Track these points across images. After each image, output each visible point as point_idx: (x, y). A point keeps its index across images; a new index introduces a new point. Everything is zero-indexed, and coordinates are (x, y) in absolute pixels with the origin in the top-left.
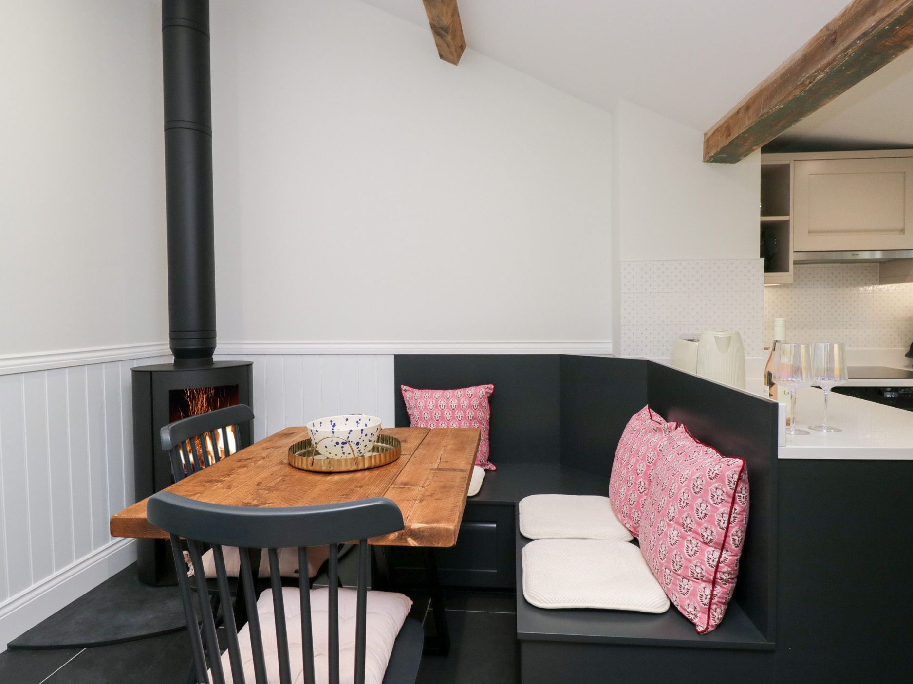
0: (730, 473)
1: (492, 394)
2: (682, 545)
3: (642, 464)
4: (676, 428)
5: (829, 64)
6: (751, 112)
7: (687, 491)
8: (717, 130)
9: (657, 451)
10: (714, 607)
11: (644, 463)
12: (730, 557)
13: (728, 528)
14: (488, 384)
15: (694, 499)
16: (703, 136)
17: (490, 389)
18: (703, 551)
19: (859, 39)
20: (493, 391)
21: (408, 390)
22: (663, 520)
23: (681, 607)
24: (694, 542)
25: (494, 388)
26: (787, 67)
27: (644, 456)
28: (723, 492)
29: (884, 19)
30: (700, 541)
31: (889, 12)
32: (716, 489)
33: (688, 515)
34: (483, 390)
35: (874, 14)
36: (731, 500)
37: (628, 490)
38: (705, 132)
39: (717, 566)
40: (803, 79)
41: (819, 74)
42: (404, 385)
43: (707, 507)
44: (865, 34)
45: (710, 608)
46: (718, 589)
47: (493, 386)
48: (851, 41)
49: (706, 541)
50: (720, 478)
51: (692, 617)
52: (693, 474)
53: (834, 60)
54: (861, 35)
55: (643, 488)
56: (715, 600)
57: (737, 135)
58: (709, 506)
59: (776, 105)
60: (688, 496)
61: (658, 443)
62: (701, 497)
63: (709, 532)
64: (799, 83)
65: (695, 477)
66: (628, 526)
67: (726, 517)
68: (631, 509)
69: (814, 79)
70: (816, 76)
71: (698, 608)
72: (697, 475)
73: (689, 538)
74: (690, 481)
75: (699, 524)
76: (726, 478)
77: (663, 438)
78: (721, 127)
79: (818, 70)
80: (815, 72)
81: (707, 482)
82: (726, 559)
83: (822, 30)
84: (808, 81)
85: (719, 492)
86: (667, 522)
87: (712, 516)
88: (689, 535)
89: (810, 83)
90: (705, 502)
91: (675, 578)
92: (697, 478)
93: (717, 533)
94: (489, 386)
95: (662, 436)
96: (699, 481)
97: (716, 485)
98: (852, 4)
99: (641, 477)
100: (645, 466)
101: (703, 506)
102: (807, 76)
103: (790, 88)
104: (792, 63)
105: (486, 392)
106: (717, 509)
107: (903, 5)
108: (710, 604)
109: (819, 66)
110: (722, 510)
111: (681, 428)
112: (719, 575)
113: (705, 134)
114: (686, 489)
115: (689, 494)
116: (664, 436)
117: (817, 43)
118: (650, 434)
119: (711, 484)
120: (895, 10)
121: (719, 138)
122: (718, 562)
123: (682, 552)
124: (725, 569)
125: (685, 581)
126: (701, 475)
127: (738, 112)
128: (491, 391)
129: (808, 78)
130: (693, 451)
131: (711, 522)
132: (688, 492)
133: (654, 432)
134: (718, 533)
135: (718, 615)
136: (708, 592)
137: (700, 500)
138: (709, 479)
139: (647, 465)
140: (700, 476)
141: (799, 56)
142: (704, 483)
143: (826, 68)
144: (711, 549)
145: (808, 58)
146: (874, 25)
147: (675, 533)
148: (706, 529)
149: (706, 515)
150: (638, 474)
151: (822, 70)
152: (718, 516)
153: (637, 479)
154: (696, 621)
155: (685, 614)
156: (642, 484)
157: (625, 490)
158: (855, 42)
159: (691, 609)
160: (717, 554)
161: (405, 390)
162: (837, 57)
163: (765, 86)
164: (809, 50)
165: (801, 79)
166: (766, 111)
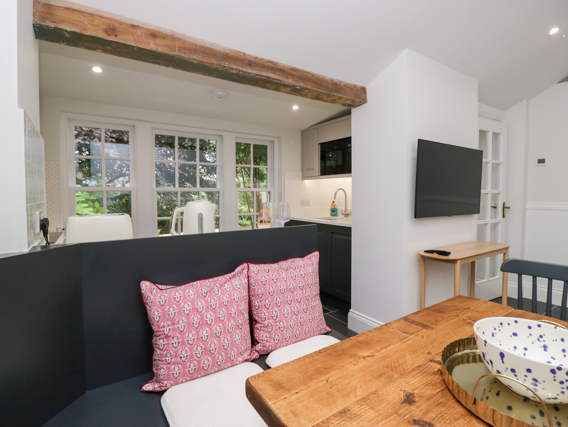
5: (246, 72)
8: (79, 12)
19: (266, 77)
26: (208, 46)
35: (275, 74)
40: (226, 65)
41: (236, 71)
44: (269, 78)
48: (261, 74)
53: (249, 73)
57: (134, 45)
64: (222, 65)
69: (231, 70)
70: (234, 70)
79: (238, 69)
80: (236, 69)
83: (240, 51)
84: (227, 68)
103: (214, 61)
104: (212, 47)
107: (287, 82)
109: (240, 69)
120: (284, 81)
127: (134, 27)
129: (229, 67)
143: (242, 72)
145: (227, 56)
146: (274, 79)
151: (240, 71)
158: (263, 76)
162: (252, 73)
163: (179, 37)
164: (230, 53)
165: (224, 64)
166: (183, 55)
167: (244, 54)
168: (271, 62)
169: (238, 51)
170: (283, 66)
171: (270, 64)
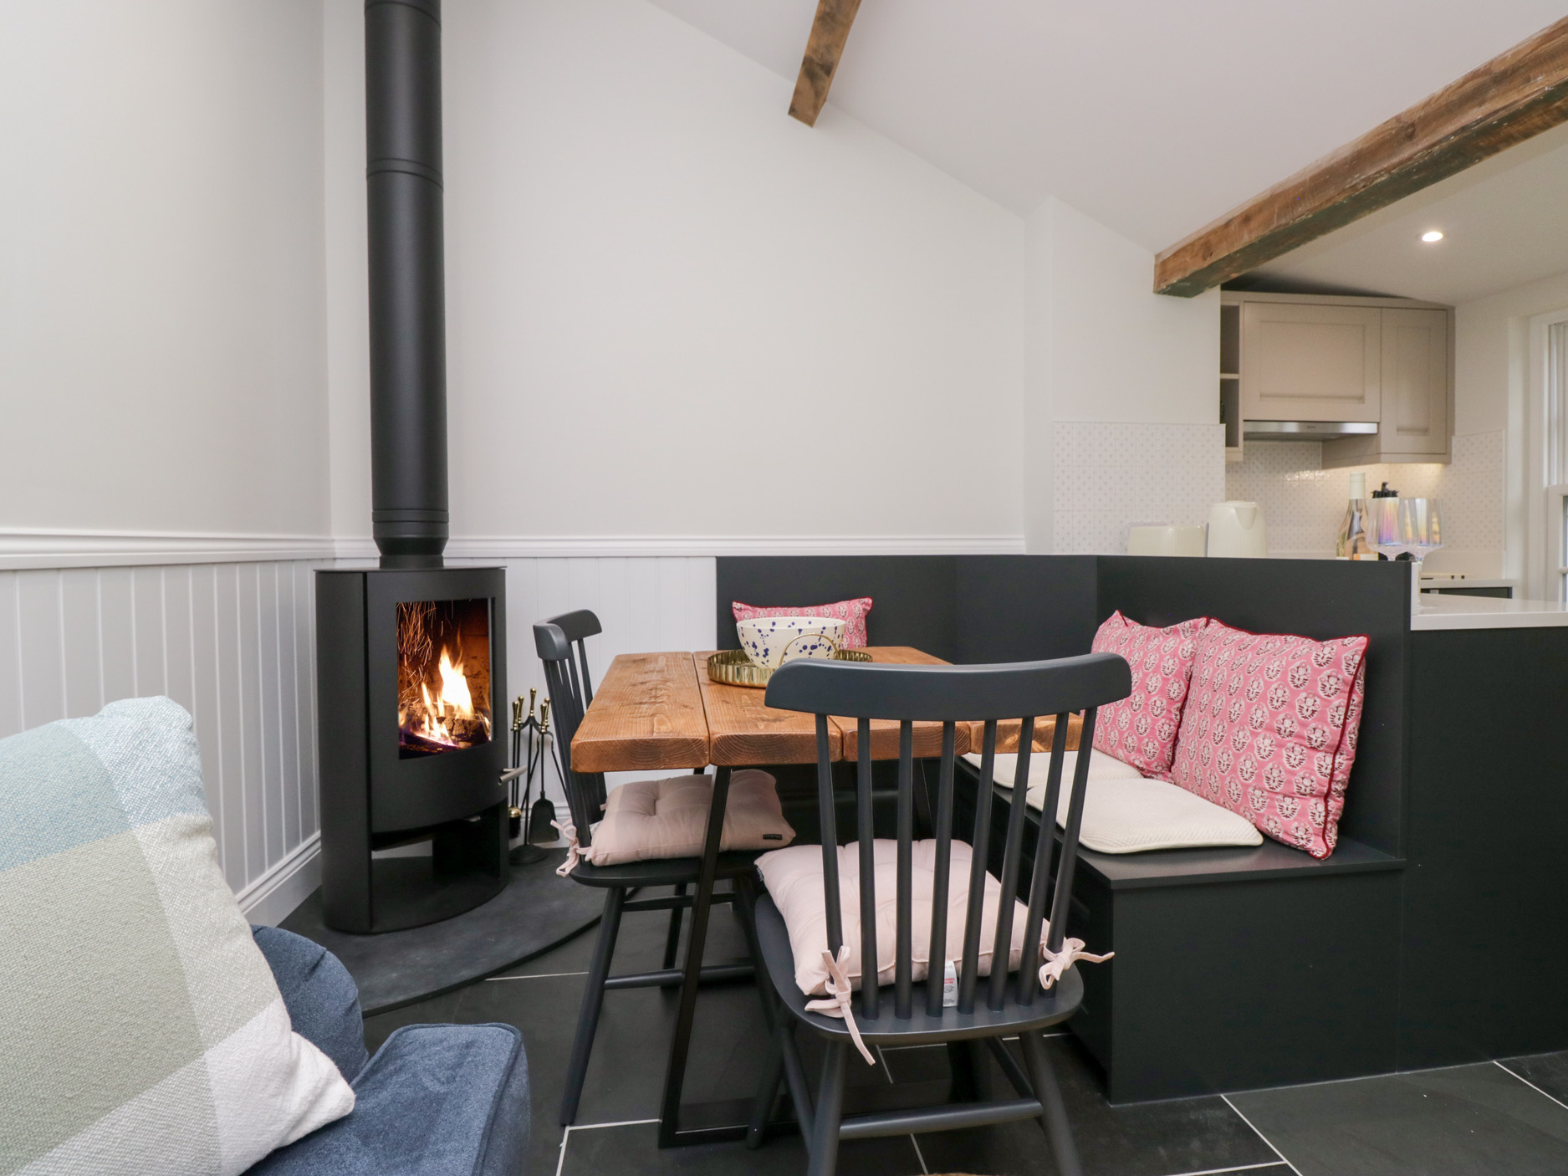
0: (1349, 654)
1: (869, 612)
2: (1279, 756)
3: (1154, 679)
4: (1207, 625)
5: (1401, 163)
6: (1253, 224)
7: (1281, 687)
8: (1184, 250)
9: (1179, 658)
10: (1329, 826)
11: (1159, 676)
12: (1344, 761)
13: (1344, 724)
14: (864, 598)
15: (1294, 694)
16: (1154, 258)
17: (867, 604)
18: (1310, 758)
19: (1454, 134)
20: (872, 608)
21: (745, 610)
22: (1243, 729)
23: (1286, 833)
24: (1297, 749)
25: (873, 603)
26: (1324, 166)
27: (1158, 666)
28: (1338, 679)
29: (1496, 112)
30: (1306, 747)
31: (1506, 104)
32: (1329, 677)
33: (1286, 715)
34: (859, 605)
35: (1480, 104)
36: (1348, 689)
37: (1134, 716)
38: (1157, 252)
39: (1332, 775)
40: (1354, 182)
41: (1382, 176)
42: (737, 602)
43: (1315, 701)
44: (1464, 129)
45: (1325, 828)
46: (1331, 803)
47: (870, 601)
48: (1442, 136)
49: (1314, 744)
50: (1334, 662)
51: (1302, 842)
52: (1289, 664)
53: (1410, 158)
54: (1458, 130)
55: (1159, 709)
56: (1330, 818)
57: (1227, 254)
58: (1318, 700)
59: (1303, 214)
60: (1285, 692)
61: (1177, 649)
62: (1305, 690)
63: (1318, 733)
64: (1347, 186)
65: (1294, 667)
66: (1137, 763)
67: (1342, 710)
68: (1140, 740)
69: (1373, 181)
70: (1376, 178)
71: (1311, 830)
72: (1298, 664)
73: (1290, 745)
74: (1285, 673)
75: (1304, 725)
76: (1344, 661)
77: (1182, 642)
78: (1192, 244)
79: (1382, 171)
81: (1314, 669)
82: (1341, 763)
83: (1387, 122)
84: (1362, 185)
85: (1333, 681)
86: (1251, 731)
87: (1323, 712)
88: (1290, 741)
89: (1364, 187)
90: (1311, 696)
91: (1272, 799)
92: (1298, 668)
93: (1330, 734)
94: (866, 600)
95: (1180, 638)
96: (1302, 671)
97: (1328, 672)
98: (1440, 93)
99: (1154, 696)
100: (1160, 679)
101: (1310, 702)
102: (1363, 177)
103: (1331, 192)
104: (1333, 162)
105: (864, 610)
106: (1330, 702)
107: (1528, 96)
108: (1326, 822)
109: (1385, 166)
110: (1336, 703)
111: (1214, 623)
112: (1334, 786)
113: (1157, 256)
114: (1279, 685)
115: (1286, 689)
116: (1183, 638)
117: (1380, 137)
118: (1156, 639)
119: (1321, 672)
120: (1516, 102)
121: (1188, 259)
122: (1333, 770)
123: (1281, 763)
124: (1339, 778)
125: (1288, 800)
126: (1304, 662)
127: (1227, 225)
128: (869, 608)
129: (1362, 180)
130: (1265, 642)
131: (1322, 720)
132: (1284, 687)
133: (1163, 637)
134: (1332, 732)
135: (1332, 836)
136: (1321, 807)
137: (1304, 695)
138: (1318, 666)
139: (1163, 679)
140: (1301, 664)
141: (1346, 153)
142: (1309, 671)
143: (1394, 168)
144: (1321, 755)
145: (1361, 158)
146: (1481, 119)
147: (1267, 742)
148: (1314, 729)
149: (1314, 712)
150: (1149, 692)
151: (1388, 170)
152: (1332, 710)
153: (1148, 699)
154: (1310, 846)
155: (1293, 841)
156: (1158, 704)
157: (1129, 716)
158: (1447, 138)
159: (1300, 833)
160: (1329, 760)
161: (740, 610)
162: (1415, 154)
163: (1281, 190)
164: (1366, 146)
165: (1352, 181)
166: (1283, 221)
167: (1398, 119)
168: (1475, 75)
169: (1385, 123)
170: (1513, 55)
171: (1469, 86)
